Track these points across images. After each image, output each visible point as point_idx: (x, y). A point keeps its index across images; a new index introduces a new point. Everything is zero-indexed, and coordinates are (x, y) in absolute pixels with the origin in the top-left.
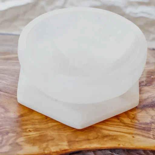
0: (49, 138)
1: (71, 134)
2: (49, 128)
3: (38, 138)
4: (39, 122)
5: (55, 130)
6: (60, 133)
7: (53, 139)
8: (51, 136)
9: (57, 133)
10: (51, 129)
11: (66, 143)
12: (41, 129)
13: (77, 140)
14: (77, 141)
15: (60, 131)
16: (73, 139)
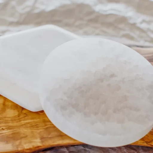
0: (22, 135)
1: (43, 131)
2: (22, 125)
3: (11, 136)
4: (12, 120)
5: (28, 127)
6: (33, 131)
7: (26, 137)
8: (24, 134)
9: (30, 131)
10: (24, 126)
11: (38, 140)
12: (14, 126)
13: (50, 136)
14: (50, 138)
15: (33, 129)
16: (45, 136)
